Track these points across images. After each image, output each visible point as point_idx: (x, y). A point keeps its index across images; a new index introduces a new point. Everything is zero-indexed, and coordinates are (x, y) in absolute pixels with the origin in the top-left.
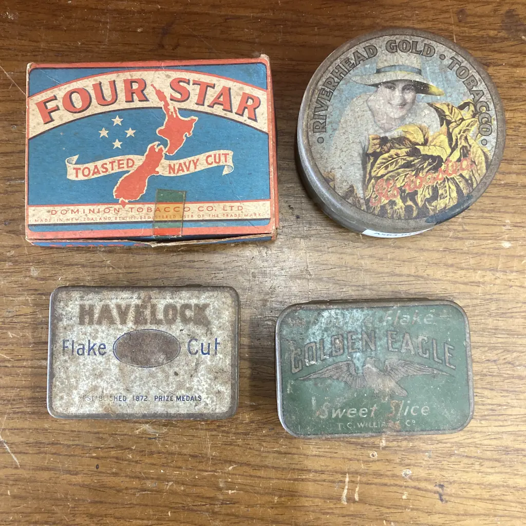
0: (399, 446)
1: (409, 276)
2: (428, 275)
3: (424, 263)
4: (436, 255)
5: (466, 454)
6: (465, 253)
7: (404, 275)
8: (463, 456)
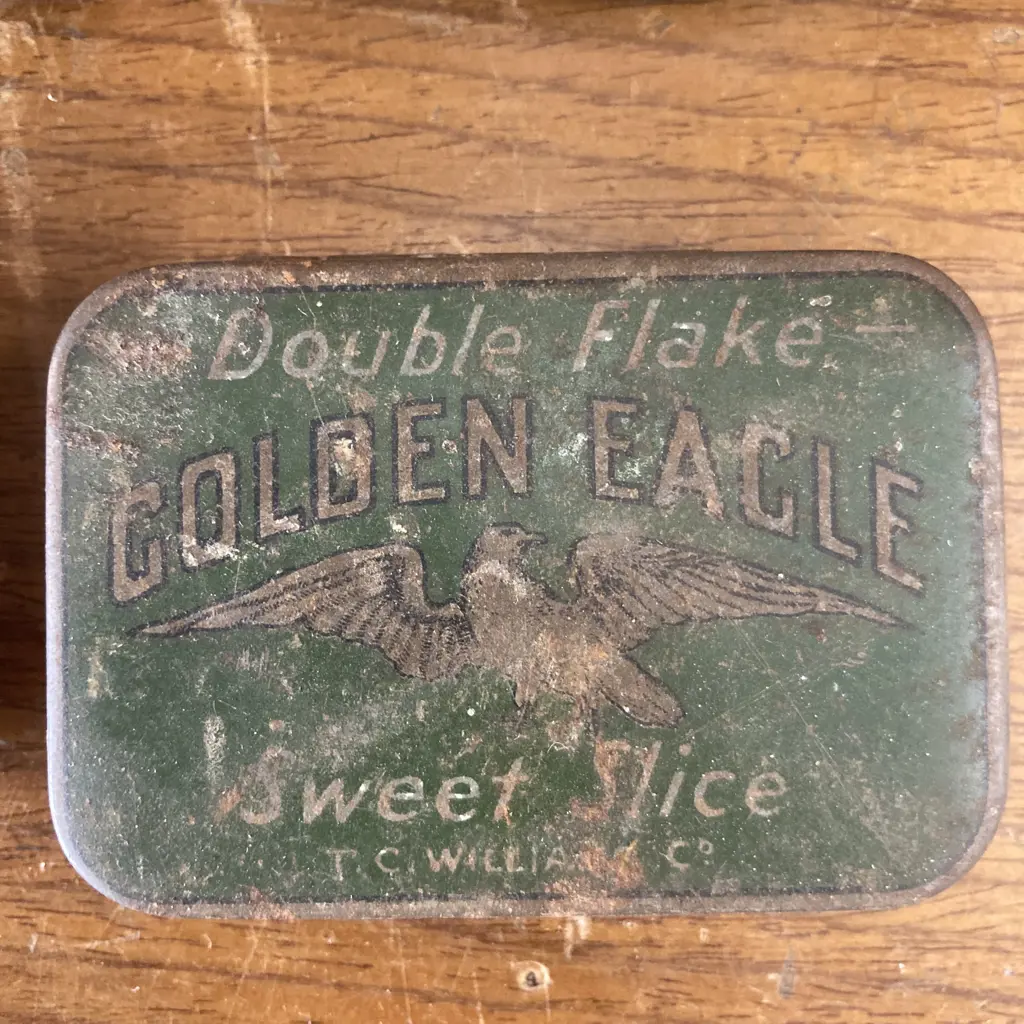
0: (649, 943)
1: (722, 176)
2: (809, 176)
3: (789, 123)
4: (849, 89)
5: (946, 981)
6: (976, 82)
7: (704, 174)
8: (938, 990)
